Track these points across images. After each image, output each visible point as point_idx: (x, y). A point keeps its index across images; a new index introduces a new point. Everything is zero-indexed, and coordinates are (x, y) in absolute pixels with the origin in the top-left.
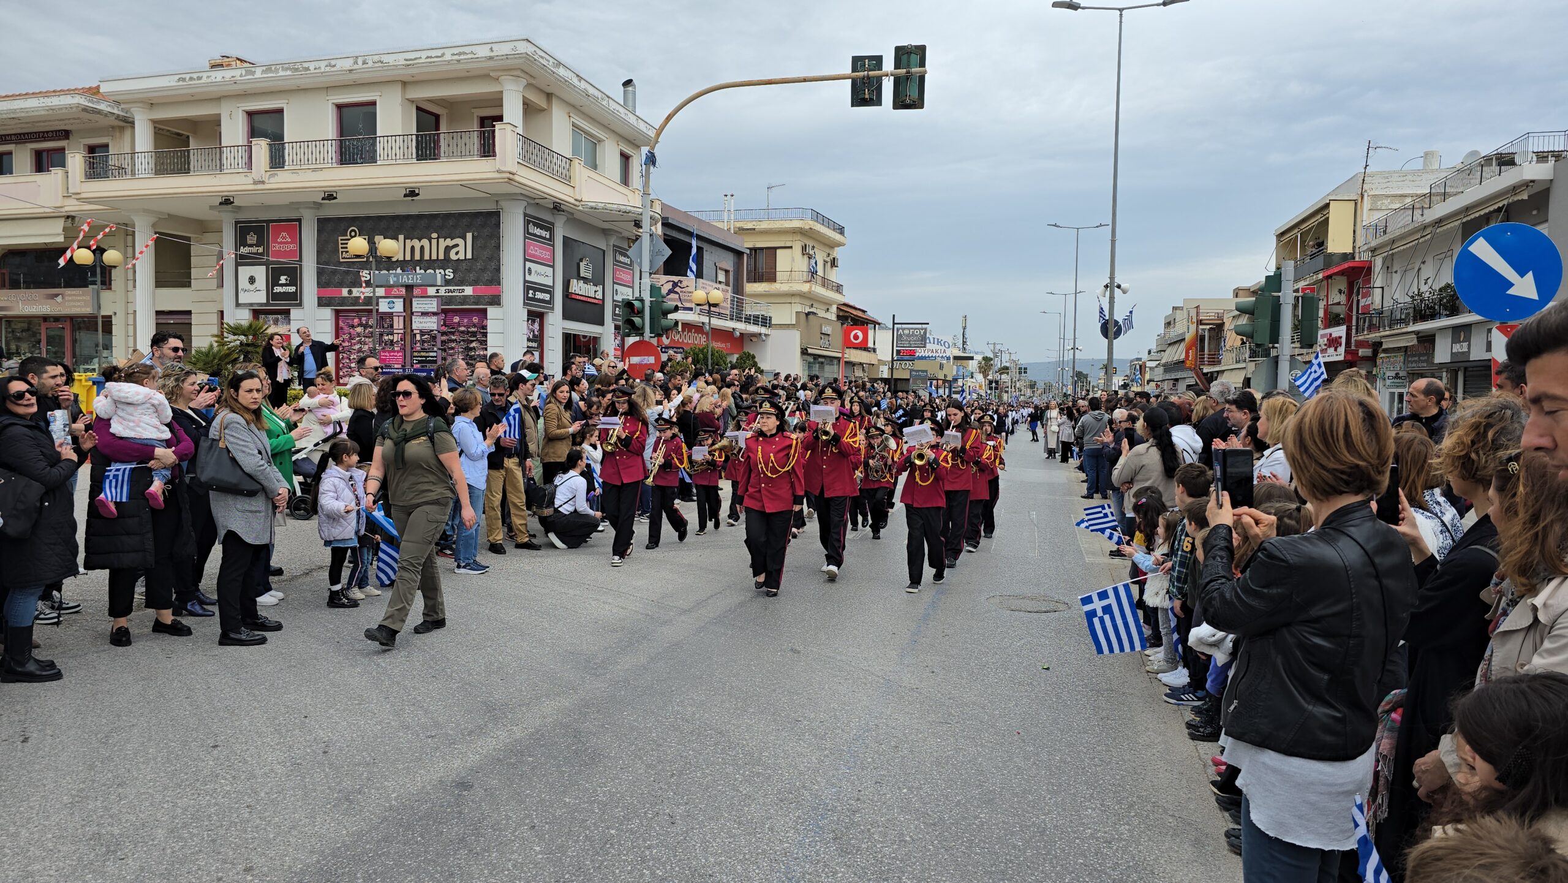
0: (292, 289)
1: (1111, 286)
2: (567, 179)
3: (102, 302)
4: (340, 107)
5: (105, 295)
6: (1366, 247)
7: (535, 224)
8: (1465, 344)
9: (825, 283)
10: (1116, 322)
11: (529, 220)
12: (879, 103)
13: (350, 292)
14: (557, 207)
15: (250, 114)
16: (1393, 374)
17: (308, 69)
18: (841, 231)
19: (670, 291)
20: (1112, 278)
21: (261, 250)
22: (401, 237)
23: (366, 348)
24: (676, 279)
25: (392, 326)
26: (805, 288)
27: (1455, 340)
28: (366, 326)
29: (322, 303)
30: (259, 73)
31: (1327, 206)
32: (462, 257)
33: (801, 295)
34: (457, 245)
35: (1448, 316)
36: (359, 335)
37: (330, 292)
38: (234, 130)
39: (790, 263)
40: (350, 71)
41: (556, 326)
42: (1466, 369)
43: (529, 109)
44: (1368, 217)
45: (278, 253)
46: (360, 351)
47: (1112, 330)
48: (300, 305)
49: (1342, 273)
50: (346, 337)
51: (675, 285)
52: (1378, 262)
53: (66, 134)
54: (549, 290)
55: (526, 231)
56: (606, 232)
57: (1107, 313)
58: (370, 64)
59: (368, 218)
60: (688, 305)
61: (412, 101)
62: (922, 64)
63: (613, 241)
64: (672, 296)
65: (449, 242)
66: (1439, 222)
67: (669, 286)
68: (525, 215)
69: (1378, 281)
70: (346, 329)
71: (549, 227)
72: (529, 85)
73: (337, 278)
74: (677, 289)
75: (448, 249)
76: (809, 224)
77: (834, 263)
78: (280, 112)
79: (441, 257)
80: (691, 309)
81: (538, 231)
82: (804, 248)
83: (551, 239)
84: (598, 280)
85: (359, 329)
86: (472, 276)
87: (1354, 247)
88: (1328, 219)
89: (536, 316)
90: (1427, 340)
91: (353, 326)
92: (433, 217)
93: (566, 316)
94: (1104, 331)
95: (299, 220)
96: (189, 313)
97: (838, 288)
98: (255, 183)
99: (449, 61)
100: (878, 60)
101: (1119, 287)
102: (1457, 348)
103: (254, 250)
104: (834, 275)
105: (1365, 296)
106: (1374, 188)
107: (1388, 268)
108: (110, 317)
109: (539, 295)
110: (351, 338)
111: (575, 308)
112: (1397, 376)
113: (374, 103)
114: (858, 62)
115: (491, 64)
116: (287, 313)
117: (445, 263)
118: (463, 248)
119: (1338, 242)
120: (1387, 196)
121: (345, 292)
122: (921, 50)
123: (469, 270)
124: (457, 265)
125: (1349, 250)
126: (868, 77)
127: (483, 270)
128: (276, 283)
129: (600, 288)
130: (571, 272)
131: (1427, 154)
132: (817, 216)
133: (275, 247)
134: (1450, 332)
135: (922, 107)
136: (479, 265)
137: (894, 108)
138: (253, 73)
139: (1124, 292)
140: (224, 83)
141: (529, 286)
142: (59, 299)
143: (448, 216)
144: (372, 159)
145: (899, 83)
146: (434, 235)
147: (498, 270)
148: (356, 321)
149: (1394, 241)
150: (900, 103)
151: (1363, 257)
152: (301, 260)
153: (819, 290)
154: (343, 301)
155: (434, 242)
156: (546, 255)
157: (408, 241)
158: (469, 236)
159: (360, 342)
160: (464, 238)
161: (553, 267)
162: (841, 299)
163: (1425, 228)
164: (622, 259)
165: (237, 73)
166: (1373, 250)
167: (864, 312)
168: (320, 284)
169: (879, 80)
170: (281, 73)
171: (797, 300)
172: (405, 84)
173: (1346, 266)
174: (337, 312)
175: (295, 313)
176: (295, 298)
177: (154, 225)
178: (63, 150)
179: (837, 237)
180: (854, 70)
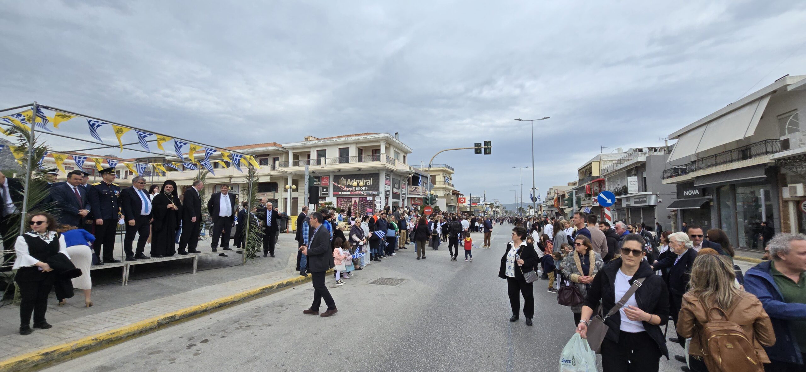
0: (327, 192)
1: (534, 188)
2: (394, 163)
3: (275, 195)
4: (340, 149)
5: (276, 194)
6: (602, 175)
7: (387, 176)
8: (629, 202)
9: (449, 184)
10: (535, 198)
11: (386, 175)
12: (481, 153)
13: (341, 193)
14: (392, 171)
15: (317, 151)
16: (612, 209)
17: (334, 141)
18: (453, 169)
19: (415, 190)
20: (534, 186)
21: (319, 183)
22: (354, 180)
23: (345, 207)
24: (416, 186)
25: (351, 201)
26: (444, 186)
27: (627, 201)
28: (345, 201)
29: (334, 196)
30: (322, 141)
31: (591, 163)
32: (370, 184)
33: (443, 188)
34: (368, 181)
35: (625, 194)
36: (343, 203)
37: (336, 193)
38: (314, 156)
39: (439, 179)
40: (344, 141)
41: (391, 200)
42: (630, 209)
43: (386, 148)
44: (604, 167)
45: (323, 184)
46: (343, 207)
47: (534, 200)
48: (329, 196)
49: (597, 181)
50: (340, 204)
51: (416, 188)
52: (606, 179)
53: (268, 155)
54: (389, 191)
55: (385, 178)
56: (400, 176)
57: (533, 195)
58: (349, 139)
59: (346, 175)
60: (419, 193)
61: (357, 147)
62: (490, 145)
63: (402, 178)
64: (415, 191)
65: (367, 181)
66: (620, 170)
67: (414, 188)
68: (385, 174)
69: (606, 184)
70: (340, 202)
71: (390, 177)
72: (387, 143)
73: (338, 190)
74: (416, 189)
75: (366, 182)
76: (445, 168)
77: (451, 179)
78: (326, 150)
79: (365, 184)
80: (420, 194)
81: (387, 177)
82: (443, 175)
83: (390, 179)
84: (399, 188)
85: (343, 202)
86: (372, 189)
87: (600, 174)
88: (592, 167)
89: (387, 198)
90: (620, 200)
91: (341, 201)
92: (363, 174)
93: (393, 198)
94: (532, 200)
95: (329, 176)
96: (297, 198)
97: (453, 186)
98: (322, 168)
99: (368, 139)
100: (480, 144)
101: (536, 188)
102: (627, 203)
103: (318, 183)
104: (451, 182)
105: (604, 188)
106: (604, 158)
107: (609, 180)
108: (277, 199)
109: (388, 193)
110: (341, 204)
111: (396, 196)
112: (613, 210)
113: (349, 148)
114: (476, 145)
115: (379, 139)
116: (326, 198)
117: (365, 186)
118: (370, 182)
119: (595, 173)
120: (608, 161)
121: (340, 193)
122: (490, 142)
123: (372, 187)
124: (368, 186)
125: (599, 175)
126: (479, 148)
127: (375, 187)
128: (323, 191)
129: (399, 190)
130: (394, 187)
131: (618, 149)
132: (447, 166)
133: (323, 182)
134: (625, 199)
135: (491, 154)
136: (374, 186)
137: (485, 154)
138: (320, 142)
139: (537, 190)
140: (313, 144)
141: (386, 191)
142: (265, 195)
143: (366, 174)
144: (347, 161)
145: (485, 149)
146: (363, 179)
147: (379, 187)
148: (342, 200)
149: (609, 174)
150: (486, 153)
151: (602, 178)
152: (329, 186)
153: (448, 187)
154: (340, 195)
155: (363, 181)
156: (389, 183)
157: (356, 181)
158: (372, 179)
159: (343, 205)
160: (370, 180)
161: (390, 186)
162: (453, 188)
163: (617, 171)
164: (404, 182)
165: (316, 142)
166: (604, 176)
167: (459, 192)
168: (334, 191)
169: (481, 148)
170: (327, 142)
171: (442, 189)
172: (356, 143)
173: (597, 180)
174: (338, 198)
175: (327, 198)
176: (328, 195)
177: (293, 177)
178: (267, 159)
179: (452, 171)
180: (475, 146)
